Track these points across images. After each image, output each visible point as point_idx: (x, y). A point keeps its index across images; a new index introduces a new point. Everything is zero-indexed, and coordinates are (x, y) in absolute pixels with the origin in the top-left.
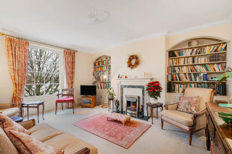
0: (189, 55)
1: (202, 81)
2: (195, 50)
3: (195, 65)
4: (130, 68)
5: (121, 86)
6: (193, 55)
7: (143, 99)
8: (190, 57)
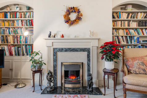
0: (126, 19)
1: (136, 43)
2: (131, 14)
3: (130, 29)
4: (67, 25)
5: (54, 49)
6: (129, 19)
7: (89, 65)
8: (126, 21)
